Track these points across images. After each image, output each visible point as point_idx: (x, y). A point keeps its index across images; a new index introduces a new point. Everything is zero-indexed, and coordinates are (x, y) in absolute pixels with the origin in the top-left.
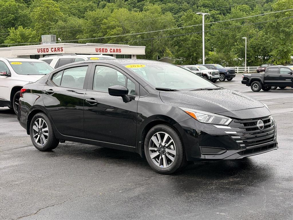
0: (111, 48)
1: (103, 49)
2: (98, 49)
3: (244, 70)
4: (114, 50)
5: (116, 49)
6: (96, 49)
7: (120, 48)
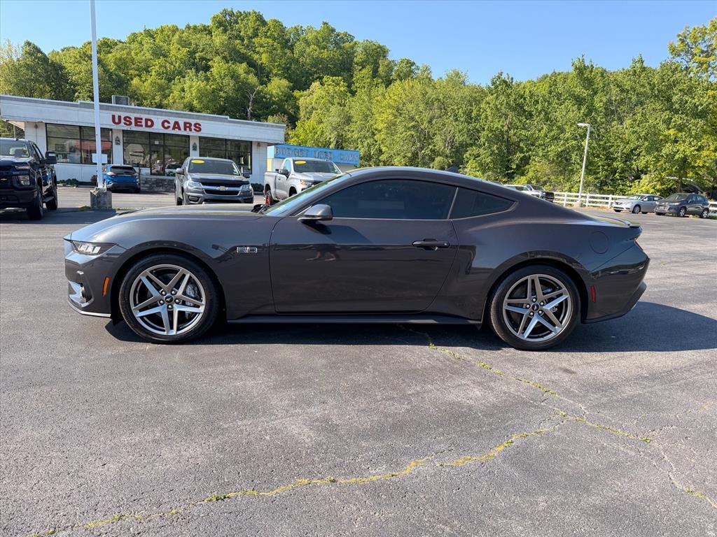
0: (166, 118)
1: (136, 119)
2: (120, 117)
3: (576, 201)
4: (176, 123)
5: (185, 123)
6: (114, 117)
7: (199, 121)
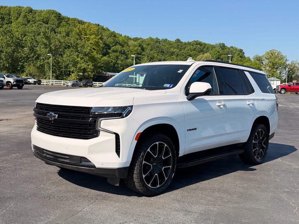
3: (50, 83)
